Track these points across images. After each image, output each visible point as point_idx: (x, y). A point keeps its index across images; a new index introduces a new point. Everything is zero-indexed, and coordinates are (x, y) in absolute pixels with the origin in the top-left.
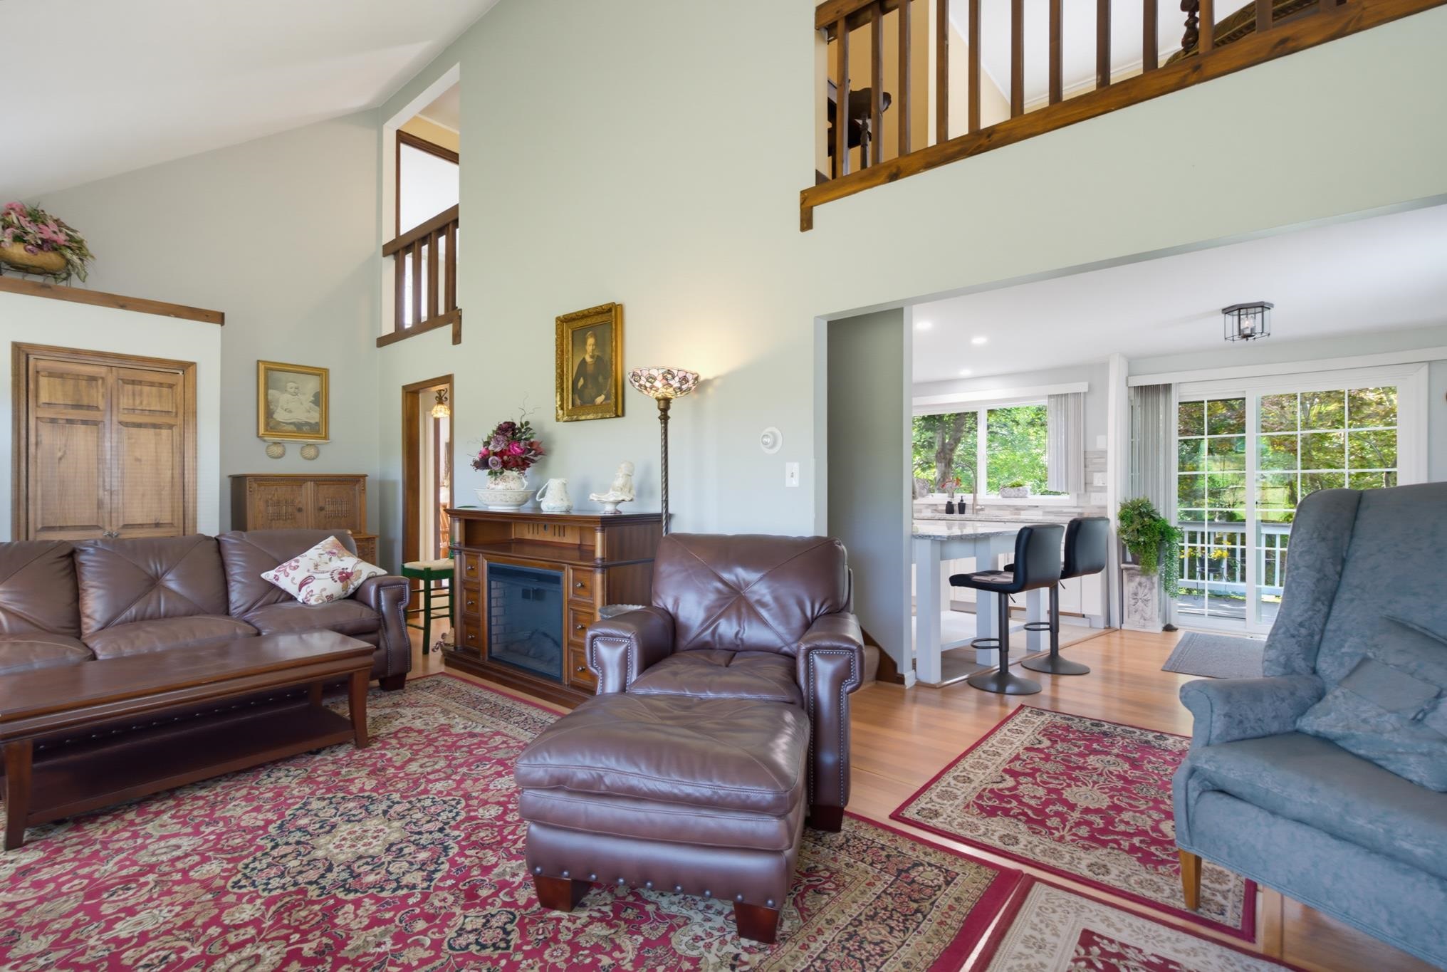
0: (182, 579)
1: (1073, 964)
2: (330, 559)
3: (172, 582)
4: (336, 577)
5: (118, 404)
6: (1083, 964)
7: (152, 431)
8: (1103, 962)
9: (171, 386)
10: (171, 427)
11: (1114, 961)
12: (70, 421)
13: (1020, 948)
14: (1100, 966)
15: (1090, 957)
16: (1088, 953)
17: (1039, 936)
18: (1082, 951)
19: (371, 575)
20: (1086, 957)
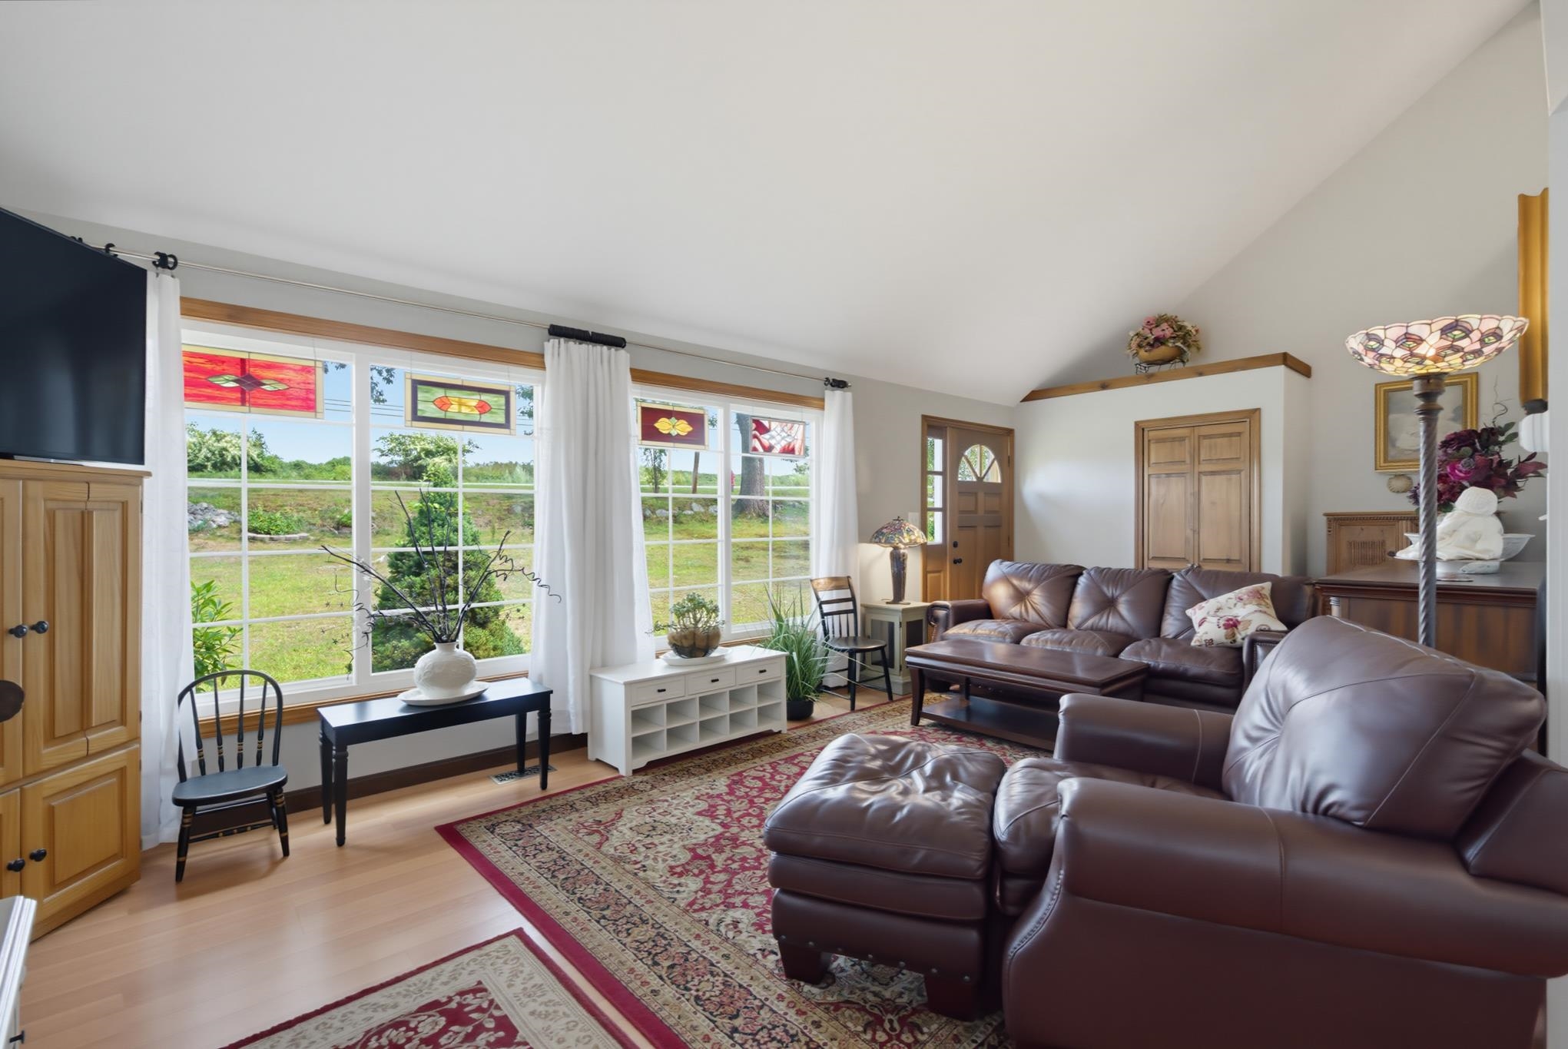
0: (1132, 605)
1: (490, 998)
2: (1235, 605)
3: (1123, 608)
4: (1222, 622)
5: (1199, 456)
6: (485, 1005)
7: (1224, 477)
8: (475, 1020)
9: (1239, 434)
10: (1239, 472)
11: (470, 1029)
12: (1168, 475)
13: (538, 980)
14: (474, 1016)
15: (487, 1015)
16: (491, 1016)
17: (540, 1000)
18: (497, 1013)
19: (1263, 628)
20: (489, 1012)
